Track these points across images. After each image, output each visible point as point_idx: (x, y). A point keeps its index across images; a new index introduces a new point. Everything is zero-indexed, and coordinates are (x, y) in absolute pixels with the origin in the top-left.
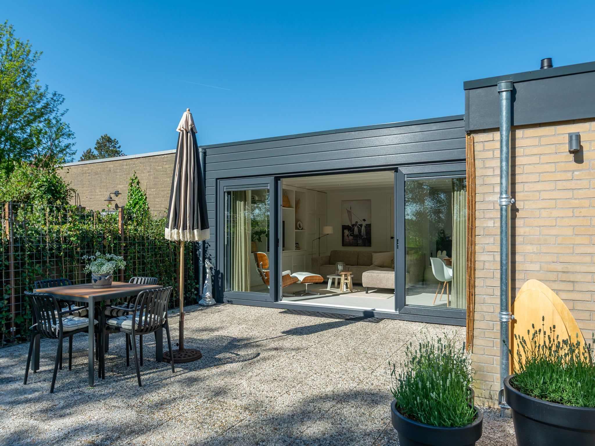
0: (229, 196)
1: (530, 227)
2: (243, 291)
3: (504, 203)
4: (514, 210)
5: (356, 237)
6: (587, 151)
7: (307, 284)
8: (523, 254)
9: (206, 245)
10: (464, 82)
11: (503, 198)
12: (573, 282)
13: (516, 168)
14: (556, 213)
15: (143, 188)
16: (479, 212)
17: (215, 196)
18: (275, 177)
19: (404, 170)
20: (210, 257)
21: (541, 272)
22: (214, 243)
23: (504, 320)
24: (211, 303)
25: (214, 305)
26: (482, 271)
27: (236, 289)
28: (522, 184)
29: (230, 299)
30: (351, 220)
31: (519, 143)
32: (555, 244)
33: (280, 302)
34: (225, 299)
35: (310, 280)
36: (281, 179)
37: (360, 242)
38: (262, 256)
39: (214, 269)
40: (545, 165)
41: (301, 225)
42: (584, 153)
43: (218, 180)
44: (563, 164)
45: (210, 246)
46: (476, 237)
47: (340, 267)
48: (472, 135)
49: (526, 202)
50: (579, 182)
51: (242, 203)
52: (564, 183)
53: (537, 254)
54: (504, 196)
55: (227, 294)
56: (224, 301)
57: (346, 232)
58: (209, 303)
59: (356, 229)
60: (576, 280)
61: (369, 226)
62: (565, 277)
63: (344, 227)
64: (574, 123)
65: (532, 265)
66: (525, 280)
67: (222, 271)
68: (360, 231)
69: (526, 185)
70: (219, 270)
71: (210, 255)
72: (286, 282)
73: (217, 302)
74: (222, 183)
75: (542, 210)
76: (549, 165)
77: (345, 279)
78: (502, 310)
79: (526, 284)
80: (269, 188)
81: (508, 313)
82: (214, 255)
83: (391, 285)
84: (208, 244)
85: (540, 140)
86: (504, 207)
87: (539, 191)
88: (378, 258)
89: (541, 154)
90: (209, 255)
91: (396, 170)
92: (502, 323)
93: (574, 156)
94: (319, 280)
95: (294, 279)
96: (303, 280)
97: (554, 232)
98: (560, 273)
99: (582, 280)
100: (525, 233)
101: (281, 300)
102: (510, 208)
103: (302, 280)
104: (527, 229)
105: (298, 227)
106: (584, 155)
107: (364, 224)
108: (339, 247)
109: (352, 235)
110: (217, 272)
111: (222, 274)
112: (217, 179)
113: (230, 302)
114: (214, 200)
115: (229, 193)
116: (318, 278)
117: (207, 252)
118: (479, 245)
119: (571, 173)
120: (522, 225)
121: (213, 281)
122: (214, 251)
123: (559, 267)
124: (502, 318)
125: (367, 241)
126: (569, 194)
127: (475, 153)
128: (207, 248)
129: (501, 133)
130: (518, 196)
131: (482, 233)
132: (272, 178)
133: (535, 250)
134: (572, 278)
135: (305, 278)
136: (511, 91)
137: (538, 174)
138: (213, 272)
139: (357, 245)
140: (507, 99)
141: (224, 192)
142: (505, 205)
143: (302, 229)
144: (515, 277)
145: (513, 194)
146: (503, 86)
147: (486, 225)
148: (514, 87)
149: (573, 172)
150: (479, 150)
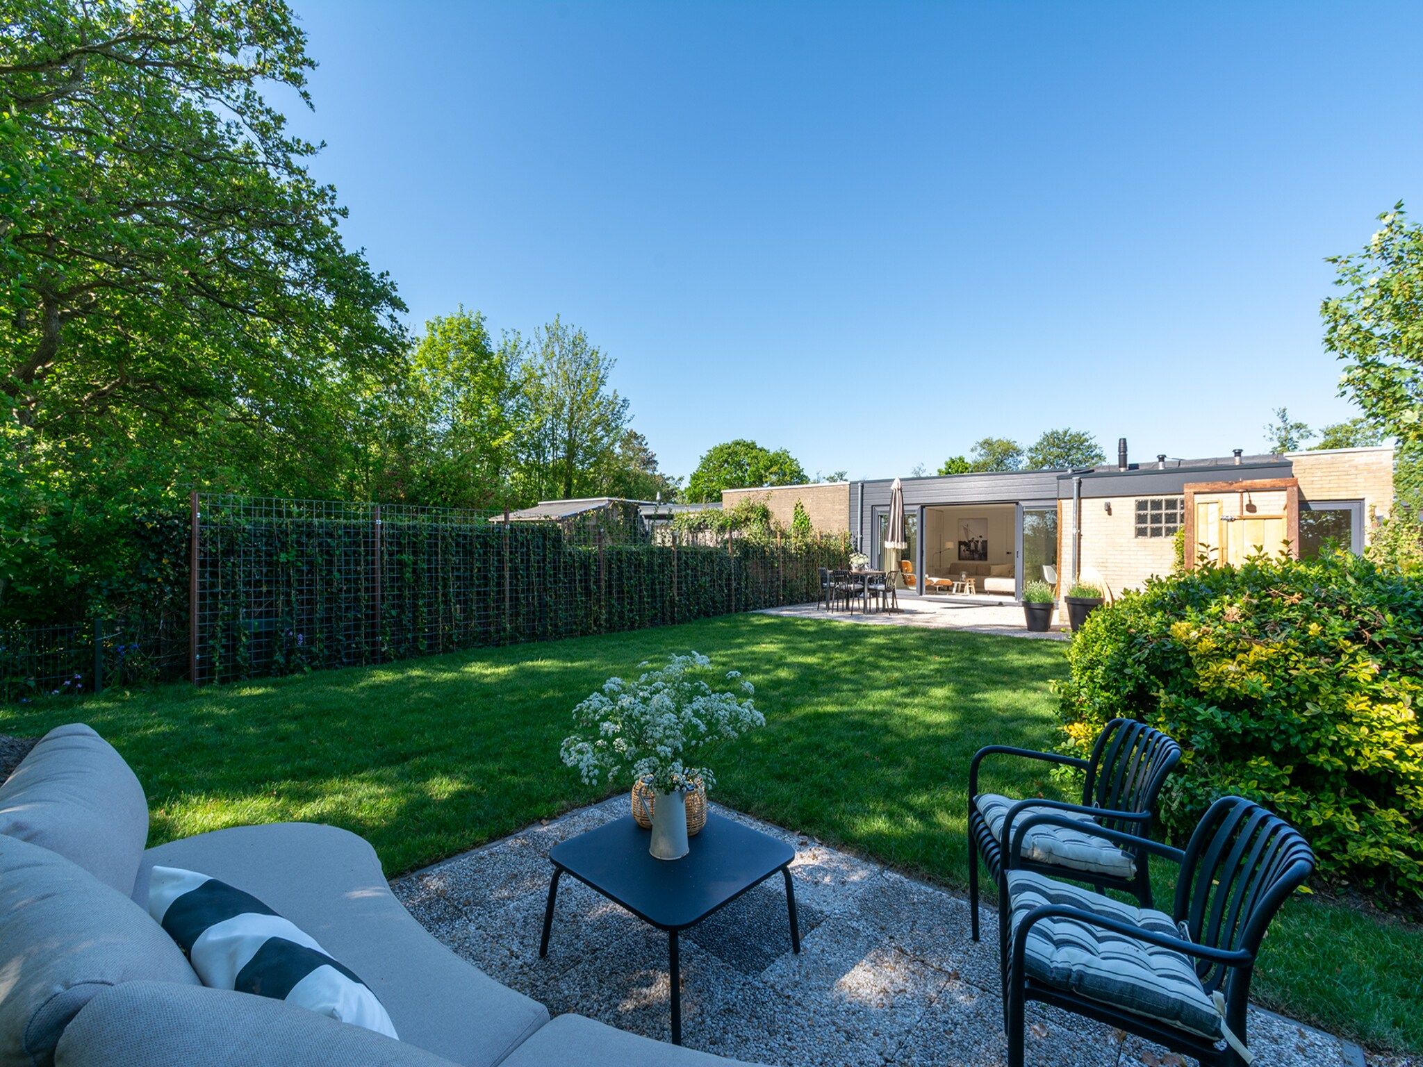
0: (882, 519)
1: (1088, 543)
4: (1080, 535)
5: (972, 552)
7: (938, 586)
13: (1081, 516)
14: (1099, 537)
15: (806, 510)
17: (870, 518)
18: (921, 506)
19: (1023, 504)
22: (870, 553)
28: (1084, 524)
30: (967, 537)
31: (1083, 505)
33: (924, 596)
35: (945, 583)
36: (926, 507)
37: (976, 556)
38: (906, 563)
40: (1094, 516)
42: (1112, 511)
44: (1102, 516)
47: (964, 576)
48: (1061, 500)
49: (1086, 532)
50: (1109, 524)
52: (1103, 524)
54: (1075, 529)
57: (963, 547)
59: (972, 544)
61: (985, 542)
63: (961, 543)
64: (1108, 498)
68: (976, 547)
69: (1086, 524)
74: (878, 509)
75: (1093, 536)
76: (1096, 516)
77: (970, 584)
83: (1013, 589)
85: (1092, 504)
87: (1092, 527)
88: (995, 569)
89: (1092, 511)
91: (1017, 504)
93: (1107, 512)
94: (948, 583)
95: (930, 582)
96: (936, 583)
97: (1098, 545)
100: (1085, 545)
102: (1078, 534)
107: (981, 540)
108: (956, 561)
109: (969, 549)
112: (872, 506)
114: (870, 521)
115: (882, 517)
119: (1106, 520)
120: (1084, 542)
125: (984, 556)
126: (1105, 529)
127: (1061, 508)
129: (1072, 501)
130: (1082, 529)
131: (1065, 546)
132: (919, 506)
133: (1090, 553)
135: (938, 581)
136: (1078, 482)
137: (1091, 519)
139: (973, 559)
141: (878, 516)
142: (1075, 533)
145: (1079, 528)
147: (1066, 542)
148: (1080, 480)
150: (1063, 507)
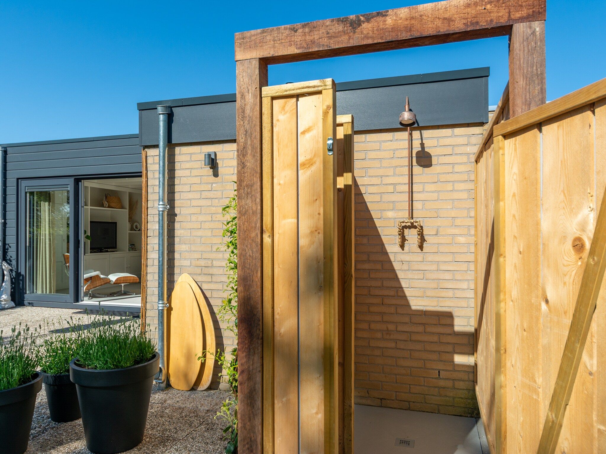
0: (32, 197)
1: (184, 229)
2: (48, 292)
3: (161, 209)
4: (172, 215)
6: (221, 167)
7: (123, 285)
8: (179, 252)
9: (7, 246)
10: (138, 104)
11: (160, 205)
12: (212, 275)
13: (175, 179)
14: (201, 218)
16: (150, 216)
17: (15, 196)
18: (75, 179)
20: (11, 259)
21: (192, 267)
22: (15, 245)
23: (160, 308)
24: (7, 305)
25: (12, 308)
26: (152, 267)
27: (39, 292)
28: (179, 193)
29: (31, 302)
31: (177, 158)
32: (200, 244)
33: (81, 303)
34: (26, 302)
35: (123, 280)
36: (82, 181)
39: (15, 271)
40: (194, 178)
41: (139, 227)
42: (219, 169)
43: (20, 180)
44: (206, 177)
45: (10, 247)
46: (148, 238)
48: (146, 150)
49: (182, 208)
50: (215, 192)
51: (47, 204)
52: (206, 193)
53: (188, 252)
54: (161, 203)
55: (28, 296)
56: (25, 303)
58: (4, 307)
60: (213, 273)
62: (205, 271)
64: (213, 144)
65: (185, 261)
66: (180, 274)
67: (23, 273)
69: (182, 194)
70: (20, 272)
71: (11, 257)
72: (95, 283)
73: (16, 306)
74: (25, 183)
75: (192, 216)
76: (197, 178)
78: (159, 300)
79: (181, 277)
80: (69, 189)
81: (163, 302)
82: (14, 257)
84: (8, 245)
85: (191, 157)
86: (161, 212)
87: (190, 199)
89: (192, 169)
90: (9, 257)
92: (159, 310)
93: (213, 171)
94: (133, 280)
95: (104, 280)
96: (116, 281)
97: (200, 233)
98: (204, 267)
99: (217, 273)
100: (181, 234)
101: (82, 301)
102: (166, 213)
103: (114, 281)
104: (182, 231)
105: (135, 228)
106: (219, 170)
110: (18, 274)
111: (23, 275)
112: (18, 179)
113: (31, 304)
114: (15, 200)
115: (32, 193)
116: (132, 278)
117: (8, 254)
118: (150, 245)
119: (211, 185)
120: (179, 228)
121: (12, 283)
122: (15, 253)
123: (202, 263)
124: (158, 307)
126: (208, 202)
127: (148, 165)
128: (8, 249)
129: (159, 149)
130: (177, 203)
131: (152, 235)
132: (72, 180)
133: (187, 249)
134: (211, 271)
135: (118, 279)
136: (167, 114)
137: (189, 186)
138: (14, 274)
140: (164, 121)
141: (26, 193)
142: (162, 211)
143: (139, 230)
144: (174, 271)
146: (160, 109)
147: (154, 228)
148: (172, 110)
149: (212, 184)
150: (150, 163)
